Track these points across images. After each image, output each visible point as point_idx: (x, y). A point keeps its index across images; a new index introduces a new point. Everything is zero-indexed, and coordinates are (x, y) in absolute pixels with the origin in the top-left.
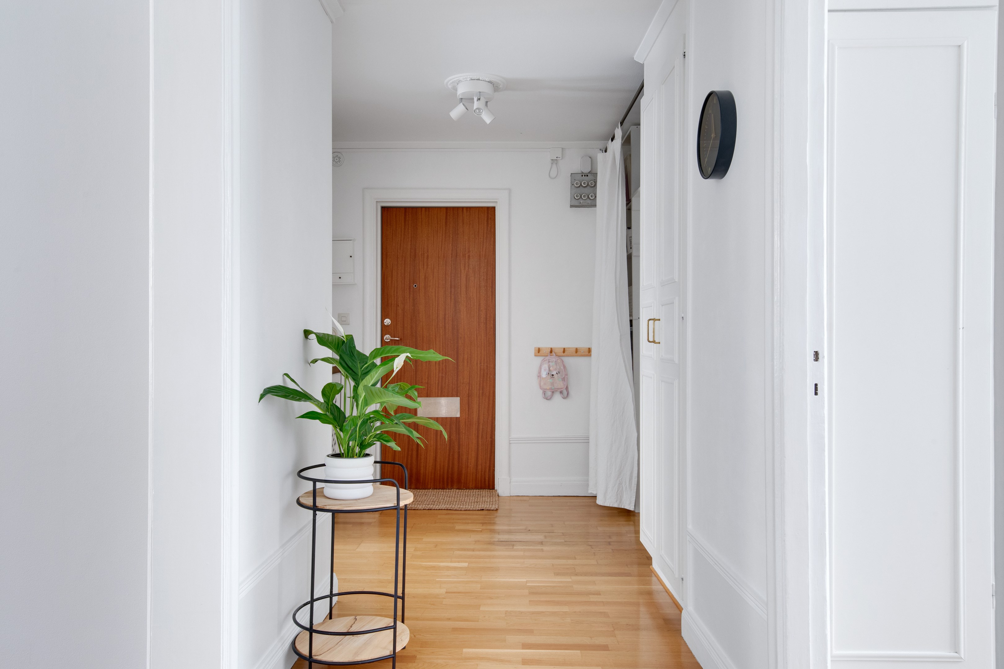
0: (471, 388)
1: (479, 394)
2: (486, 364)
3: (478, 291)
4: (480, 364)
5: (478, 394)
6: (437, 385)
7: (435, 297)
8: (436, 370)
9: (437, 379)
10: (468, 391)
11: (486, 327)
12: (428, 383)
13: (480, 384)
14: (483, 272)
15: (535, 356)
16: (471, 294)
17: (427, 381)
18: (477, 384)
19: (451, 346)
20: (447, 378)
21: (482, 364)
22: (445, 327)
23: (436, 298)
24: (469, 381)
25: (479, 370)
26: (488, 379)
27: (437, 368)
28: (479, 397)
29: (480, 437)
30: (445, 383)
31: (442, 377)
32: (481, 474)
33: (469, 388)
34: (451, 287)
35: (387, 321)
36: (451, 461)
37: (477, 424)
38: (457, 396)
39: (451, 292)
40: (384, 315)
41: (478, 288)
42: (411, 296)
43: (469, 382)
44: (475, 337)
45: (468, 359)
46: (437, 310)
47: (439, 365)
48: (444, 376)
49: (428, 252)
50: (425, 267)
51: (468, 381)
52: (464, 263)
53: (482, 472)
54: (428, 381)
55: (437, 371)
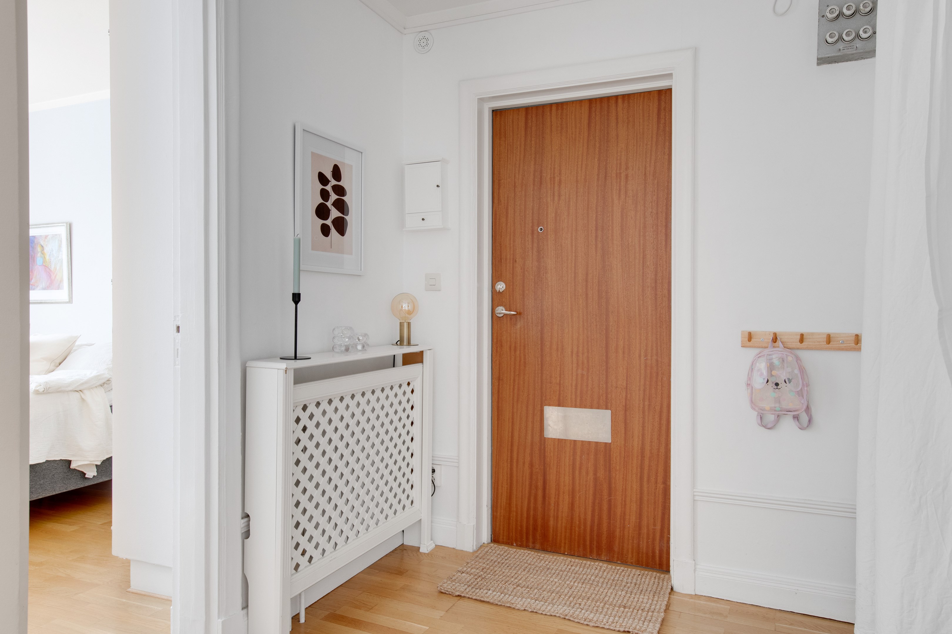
0: (629, 396)
1: (644, 408)
2: (655, 357)
3: (642, 234)
4: (646, 356)
5: (641, 406)
6: (574, 387)
7: (572, 246)
8: (572, 363)
9: (574, 378)
10: (624, 401)
11: (656, 294)
12: (560, 384)
13: (644, 391)
14: (651, 202)
15: (742, 347)
16: (630, 239)
17: (558, 381)
18: (639, 390)
19: (596, 325)
20: (590, 378)
21: (649, 357)
22: (587, 295)
23: (573, 247)
24: (627, 384)
25: (643, 367)
26: (660, 384)
27: (575, 361)
28: (644, 412)
29: (645, 479)
30: (587, 386)
31: (583, 375)
32: (647, 542)
33: (626, 396)
34: (597, 230)
35: (501, 286)
37: (640, 458)
38: (607, 408)
39: (596, 237)
40: (496, 277)
41: (642, 229)
42: (535, 245)
43: (626, 387)
44: (637, 311)
45: (624, 347)
46: (575, 267)
47: (578, 356)
48: (585, 373)
49: (560, 174)
50: (556, 198)
51: (625, 384)
52: (618, 188)
53: (648, 538)
54: (560, 380)
55: (575, 365)
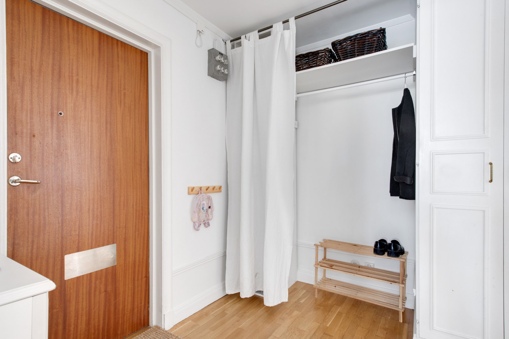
0: (127, 231)
1: (135, 236)
2: (141, 205)
3: (133, 132)
4: (136, 205)
5: (134, 235)
6: (90, 234)
7: (88, 131)
8: (89, 218)
9: (91, 228)
10: (124, 235)
11: (141, 168)
12: (79, 235)
13: (136, 226)
14: (138, 114)
15: (188, 194)
16: (127, 134)
17: (77, 233)
18: (133, 226)
19: (107, 189)
20: (102, 225)
21: (138, 206)
22: (100, 167)
23: (90, 132)
24: (126, 224)
25: (135, 211)
26: (143, 220)
27: (91, 215)
28: (135, 239)
29: (136, 279)
30: (100, 231)
31: (97, 224)
32: (137, 316)
33: (125, 232)
34: (106, 123)
35: (17, 157)
36: (107, 317)
37: (133, 268)
38: (113, 243)
39: (106, 128)
40: (12, 148)
41: (133, 129)
42: (55, 125)
43: (125, 226)
44: (131, 178)
45: (124, 201)
46: (91, 147)
47: (93, 211)
48: (99, 223)
49: (77, 75)
50: (75, 93)
51: (124, 225)
52: (120, 99)
53: (138, 313)
54: (79, 232)
55: (91, 218)
